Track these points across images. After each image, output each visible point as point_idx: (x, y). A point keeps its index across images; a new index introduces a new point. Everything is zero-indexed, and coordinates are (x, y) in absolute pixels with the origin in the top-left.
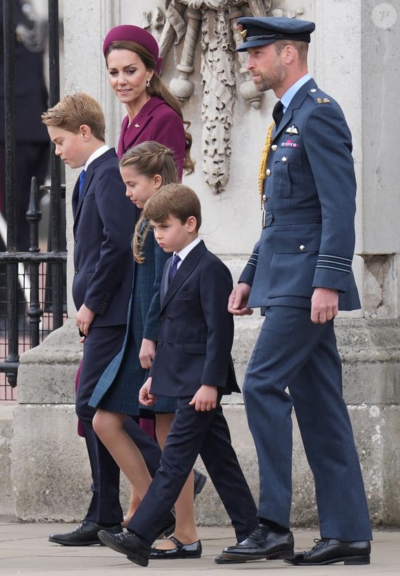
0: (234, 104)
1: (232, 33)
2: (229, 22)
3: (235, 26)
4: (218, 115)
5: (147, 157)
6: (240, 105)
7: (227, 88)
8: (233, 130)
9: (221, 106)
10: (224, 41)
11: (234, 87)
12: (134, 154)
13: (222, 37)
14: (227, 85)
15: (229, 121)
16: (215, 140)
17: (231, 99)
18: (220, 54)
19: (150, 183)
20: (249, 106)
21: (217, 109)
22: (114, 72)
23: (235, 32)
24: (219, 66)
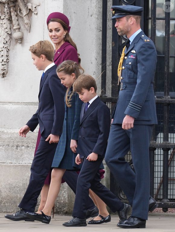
0: (11, 41)
1: (10, 12)
2: (9, 8)
3: (12, 10)
4: (4, 46)
5: (68, 67)
6: (13, 42)
7: (8, 35)
8: (10, 52)
9: (5, 42)
10: (7, 16)
11: (11, 34)
12: (62, 67)
13: (6, 14)
14: (8, 34)
15: (8, 48)
16: (2, 56)
17: (9, 39)
18: (5, 21)
19: (70, 77)
20: (17, 42)
21: (4, 43)
22: (51, 31)
23: (12, 12)
24: (5, 26)
